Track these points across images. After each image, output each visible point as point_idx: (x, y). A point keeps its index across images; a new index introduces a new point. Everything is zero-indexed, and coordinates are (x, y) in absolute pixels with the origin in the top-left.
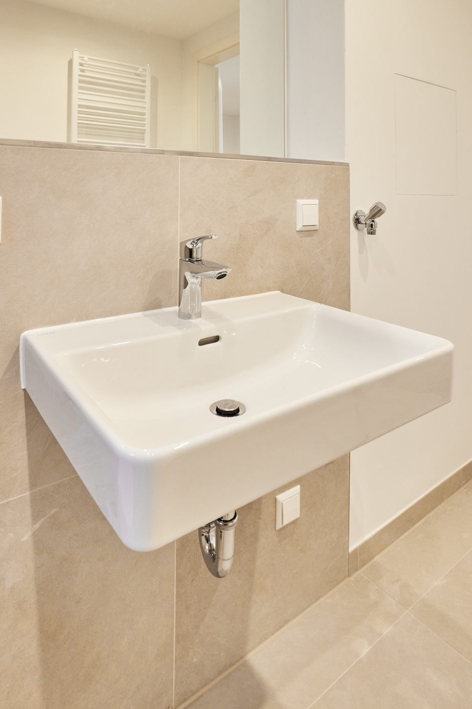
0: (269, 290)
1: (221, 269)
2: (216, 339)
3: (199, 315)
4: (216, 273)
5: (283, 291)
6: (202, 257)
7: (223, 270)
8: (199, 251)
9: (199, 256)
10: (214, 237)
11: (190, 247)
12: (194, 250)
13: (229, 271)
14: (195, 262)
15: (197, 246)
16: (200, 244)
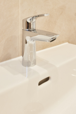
0: (63, 42)
1: (53, 35)
2: (47, 79)
3: (35, 63)
4: (50, 38)
5: (69, 42)
6: (36, 28)
7: (55, 36)
8: (34, 24)
9: (34, 27)
10: (45, 15)
11: (29, 22)
12: (31, 24)
13: (57, 36)
14: (32, 31)
15: (33, 21)
16: (34, 20)
